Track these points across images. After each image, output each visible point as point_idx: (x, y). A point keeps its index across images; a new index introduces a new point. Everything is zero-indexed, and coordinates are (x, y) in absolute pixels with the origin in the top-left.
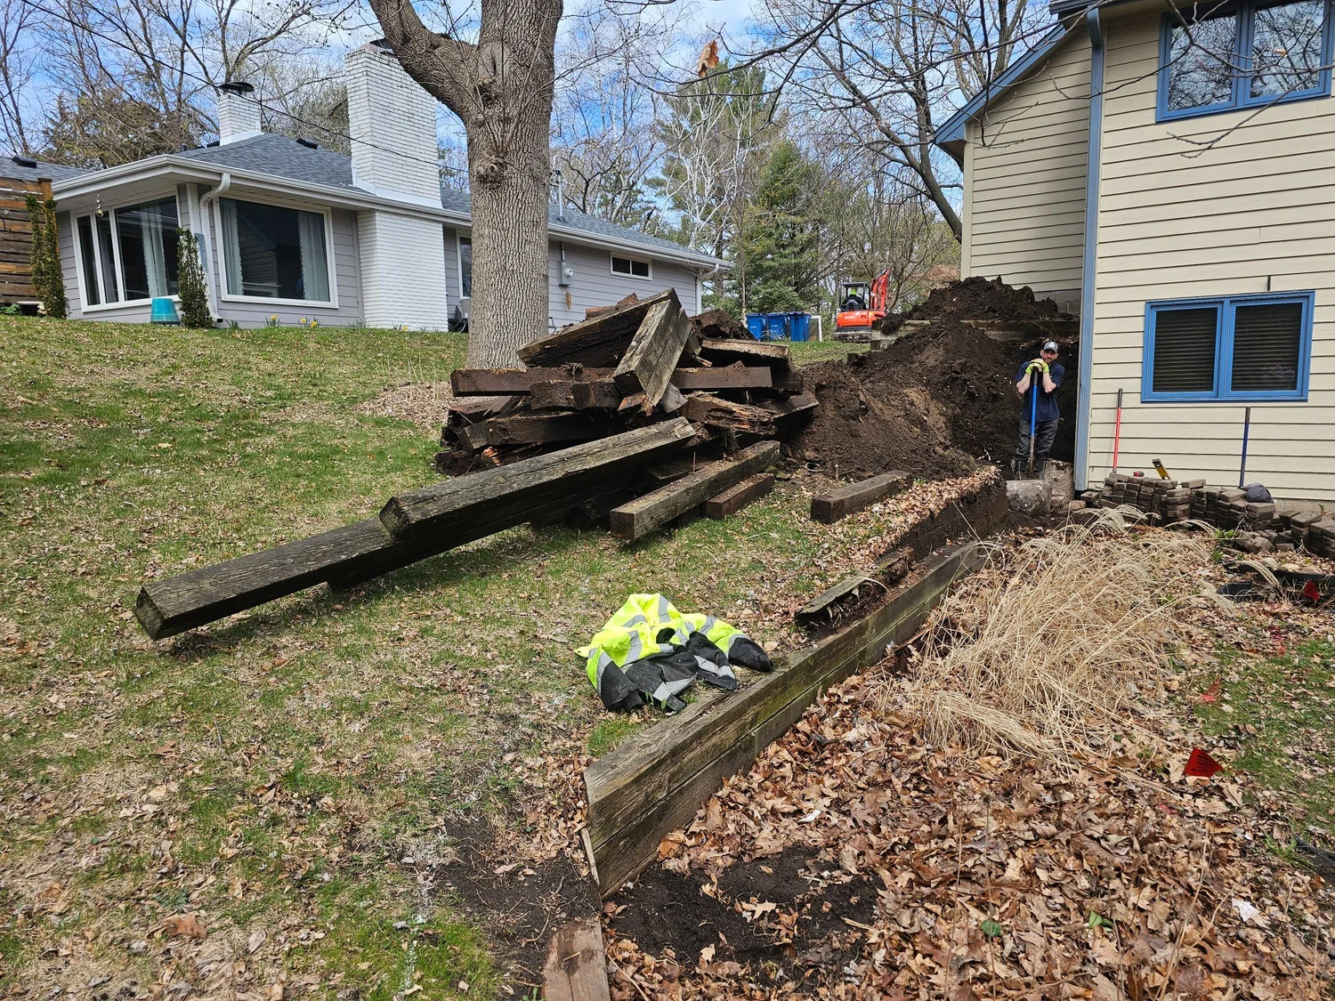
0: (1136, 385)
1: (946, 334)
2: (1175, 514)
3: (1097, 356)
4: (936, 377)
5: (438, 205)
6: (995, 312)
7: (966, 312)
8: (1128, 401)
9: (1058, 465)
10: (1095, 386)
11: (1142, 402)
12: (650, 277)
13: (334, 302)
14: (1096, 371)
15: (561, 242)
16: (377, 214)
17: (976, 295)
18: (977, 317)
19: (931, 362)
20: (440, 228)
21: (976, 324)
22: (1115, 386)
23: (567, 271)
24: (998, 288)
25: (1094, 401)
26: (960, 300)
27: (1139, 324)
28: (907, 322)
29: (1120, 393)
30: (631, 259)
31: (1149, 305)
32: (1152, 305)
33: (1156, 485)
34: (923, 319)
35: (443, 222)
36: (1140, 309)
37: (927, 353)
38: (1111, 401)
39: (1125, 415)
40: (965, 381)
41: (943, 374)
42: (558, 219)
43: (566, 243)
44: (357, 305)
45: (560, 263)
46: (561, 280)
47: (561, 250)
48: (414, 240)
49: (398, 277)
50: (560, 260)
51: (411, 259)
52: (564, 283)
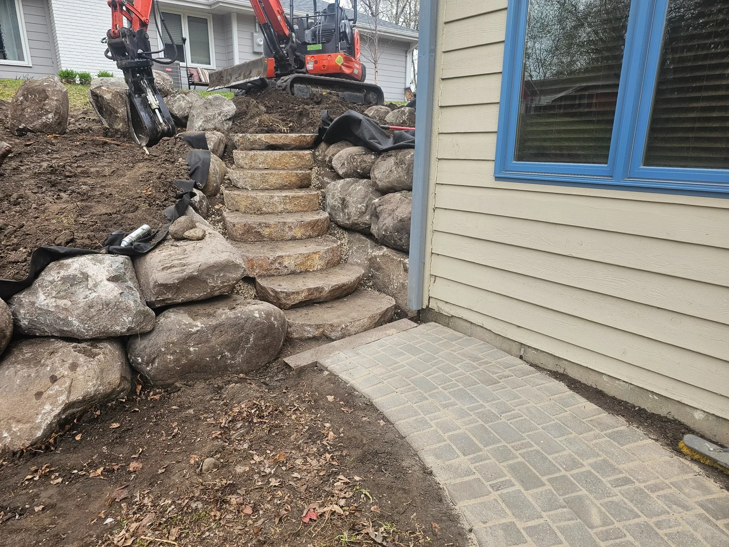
11: (497, 178)
44: (52, 65)
45: (252, 34)
46: (253, 48)
47: (255, 23)
48: (94, 11)
49: (78, 41)
50: (253, 31)
51: (92, 26)
52: (256, 51)
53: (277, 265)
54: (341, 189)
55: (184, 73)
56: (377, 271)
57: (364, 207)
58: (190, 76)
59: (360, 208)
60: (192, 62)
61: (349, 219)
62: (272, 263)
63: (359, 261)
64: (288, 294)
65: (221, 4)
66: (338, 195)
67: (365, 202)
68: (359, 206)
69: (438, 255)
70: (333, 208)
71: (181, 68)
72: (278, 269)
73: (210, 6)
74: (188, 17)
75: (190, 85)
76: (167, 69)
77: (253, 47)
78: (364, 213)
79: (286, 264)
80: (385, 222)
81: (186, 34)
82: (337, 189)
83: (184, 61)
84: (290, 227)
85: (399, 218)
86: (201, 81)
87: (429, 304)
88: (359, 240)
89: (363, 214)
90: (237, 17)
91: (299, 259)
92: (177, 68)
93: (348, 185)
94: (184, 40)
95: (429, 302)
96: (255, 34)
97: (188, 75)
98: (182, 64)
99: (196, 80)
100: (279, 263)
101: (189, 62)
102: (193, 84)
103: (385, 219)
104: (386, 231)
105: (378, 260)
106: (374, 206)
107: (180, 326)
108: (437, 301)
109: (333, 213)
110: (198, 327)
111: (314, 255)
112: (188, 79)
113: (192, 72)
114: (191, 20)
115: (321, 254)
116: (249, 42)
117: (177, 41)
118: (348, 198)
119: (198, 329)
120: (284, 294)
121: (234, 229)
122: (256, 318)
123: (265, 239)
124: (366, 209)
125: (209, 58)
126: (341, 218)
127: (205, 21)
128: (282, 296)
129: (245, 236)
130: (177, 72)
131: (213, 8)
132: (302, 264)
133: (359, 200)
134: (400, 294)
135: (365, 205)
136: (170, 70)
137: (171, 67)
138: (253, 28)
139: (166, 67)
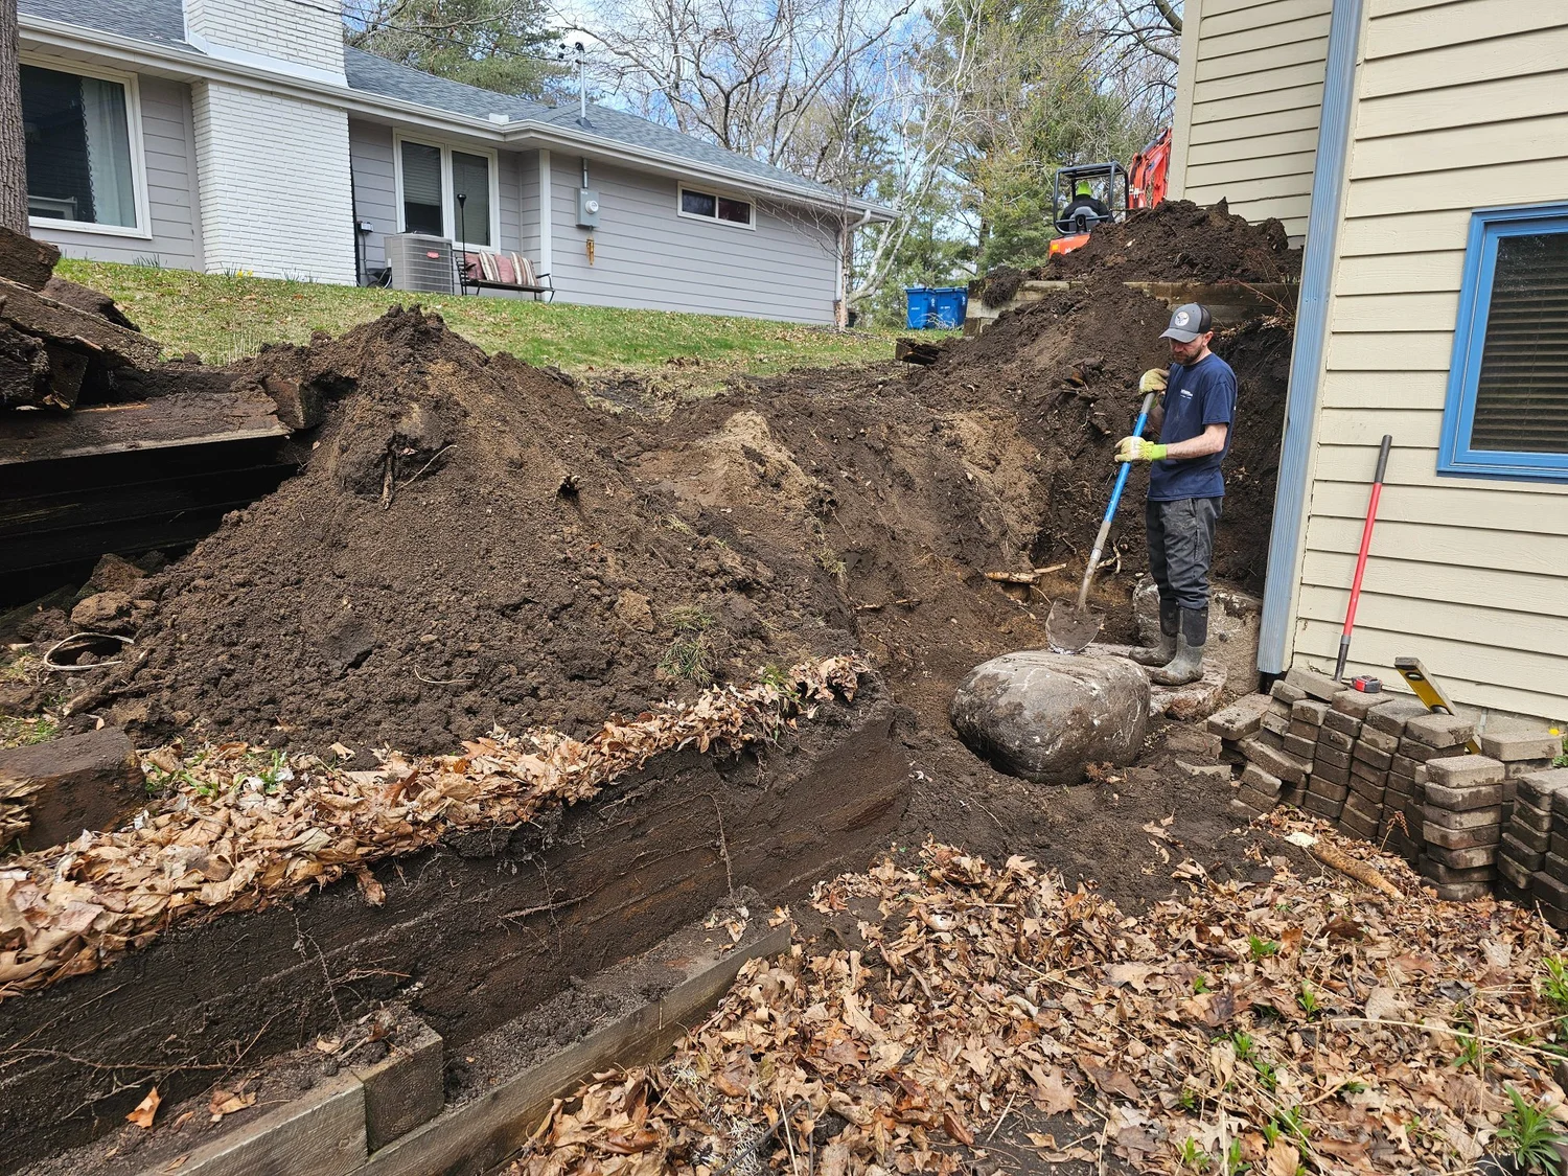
0: (1429, 429)
1: (1085, 308)
2: (1444, 837)
3: (1336, 352)
4: (1042, 390)
5: (342, 82)
6: (1193, 265)
7: (1139, 266)
8: (1400, 467)
9: (1228, 605)
10: (1326, 426)
11: (1440, 473)
12: (753, 225)
13: (144, 229)
14: (1331, 390)
15: (582, 159)
16: (210, 86)
17: (1170, 234)
18: (1156, 275)
19: (1043, 361)
20: (343, 119)
21: (1153, 289)
22: (1374, 428)
23: (592, 205)
24: (1217, 222)
25: (1321, 463)
26: (1140, 245)
27: (1448, 272)
28: (1028, 284)
29: (1385, 446)
30: (717, 195)
31: (1479, 222)
32: (1489, 220)
33: (1406, 730)
34: (1059, 278)
35: (349, 111)
36: (1455, 231)
37: (1042, 342)
38: (1362, 464)
39: (1392, 503)
40: (1088, 401)
41: (1055, 384)
42: (578, 122)
43: (589, 161)
44: (190, 236)
45: (578, 191)
46: (579, 218)
47: (583, 171)
48: (290, 135)
49: (255, 192)
50: (579, 186)
51: (282, 165)
52: (584, 222)
58: (465, 268)
60: (458, 240)
65: (533, 135)
73: (505, 135)
74: (454, 153)
75: (466, 285)
76: (430, 255)
77: (578, 215)
81: (448, 185)
86: (516, 281)
90: (551, 158)
92: (446, 253)
96: (581, 192)
99: (479, 277)
101: (452, 238)
102: (474, 283)
113: (470, 260)
114: (459, 158)
116: (569, 206)
117: (434, 199)
125: (488, 234)
127: (483, 163)
130: (447, 260)
131: (511, 139)
136: (435, 255)
137: (437, 251)
138: (578, 180)
139: (430, 250)
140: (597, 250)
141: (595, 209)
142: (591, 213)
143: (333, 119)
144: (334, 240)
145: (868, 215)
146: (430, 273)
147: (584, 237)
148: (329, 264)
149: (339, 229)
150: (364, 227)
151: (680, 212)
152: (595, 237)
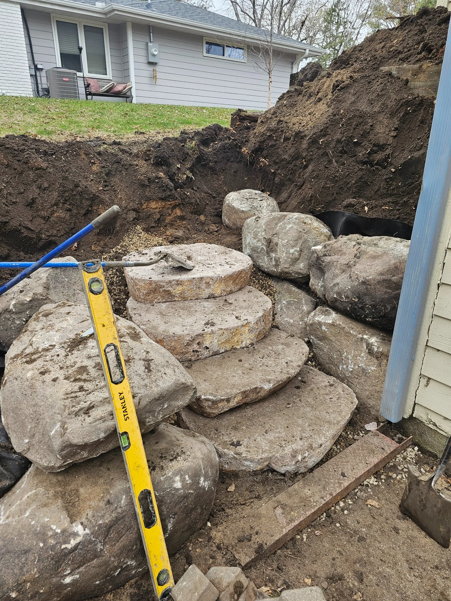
15: (149, 26)
20: (18, 8)
23: (154, 51)
35: (20, 4)
42: (146, 6)
43: (153, 27)
45: (147, 43)
47: (150, 33)
50: (148, 41)
52: (151, 60)
53: (196, 347)
54: (266, 227)
55: (81, 84)
56: (321, 340)
57: (298, 252)
58: (87, 86)
59: (293, 254)
60: (89, 72)
61: (277, 265)
62: (188, 344)
63: (292, 321)
64: (215, 403)
65: (116, 12)
66: (262, 234)
67: (299, 245)
68: (292, 251)
69: (439, 350)
70: (254, 250)
71: (78, 78)
72: (197, 351)
73: (105, 14)
74: (84, 26)
75: (87, 95)
76: (64, 79)
77: (148, 57)
78: (297, 259)
79: (207, 344)
80: (337, 280)
81: (82, 43)
82: (261, 227)
83: (81, 72)
84: (207, 283)
85: (361, 280)
87: (413, 413)
88: (290, 292)
89: (295, 261)
90: (132, 26)
91: (224, 336)
92: (74, 78)
93: (274, 222)
94: (80, 49)
95: (413, 410)
96: (149, 44)
97: (85, 85)
98: (79, 74)
99: (93, 91)
100: (199, 344)
101: (86, 72)
102: (90, 94)
103: (335, 276)
104: (339, 294)
105: (324, 328)
106: (315, 255)
107: (44, 542)
108: (428, 411)
109: (255, 255)
110: (79, 535)
111: (242, 328)
112: (86, 90)
113: (89, 82)
114: (88, 29)
115: (251, 325)
116: (143, 52)
117: (74, 51)
118: (275, 239)
119: (78, 540)
120: (210, 403)
121: (135, 287)
122: (178, 489)
123: (176, 299)
124: (300, 255)
125: (106, 69)
126: (265, 263)
127: (101, 31)
128: (206, 404)
129: (150, 297)
130: (74, 82)
131: (108, 16)
132: (227, 341)
133: (291, 242)
134: (357, 381)
135: (298, 249)
136: (67, 79)
137: (68, 77)
138: (148, 38)
139: (63, 77)
140: (158, 75)
141: (156, 53)
142: (154, 55)
143: (12, 8)
144: (19, 73)
145: (307, 51)
146: (64, 89)
147: (151, 68)
148: (18, 86)
149: (21, 67)
150: (39, 66)
151: (205, 54)
152: (157, 68)
